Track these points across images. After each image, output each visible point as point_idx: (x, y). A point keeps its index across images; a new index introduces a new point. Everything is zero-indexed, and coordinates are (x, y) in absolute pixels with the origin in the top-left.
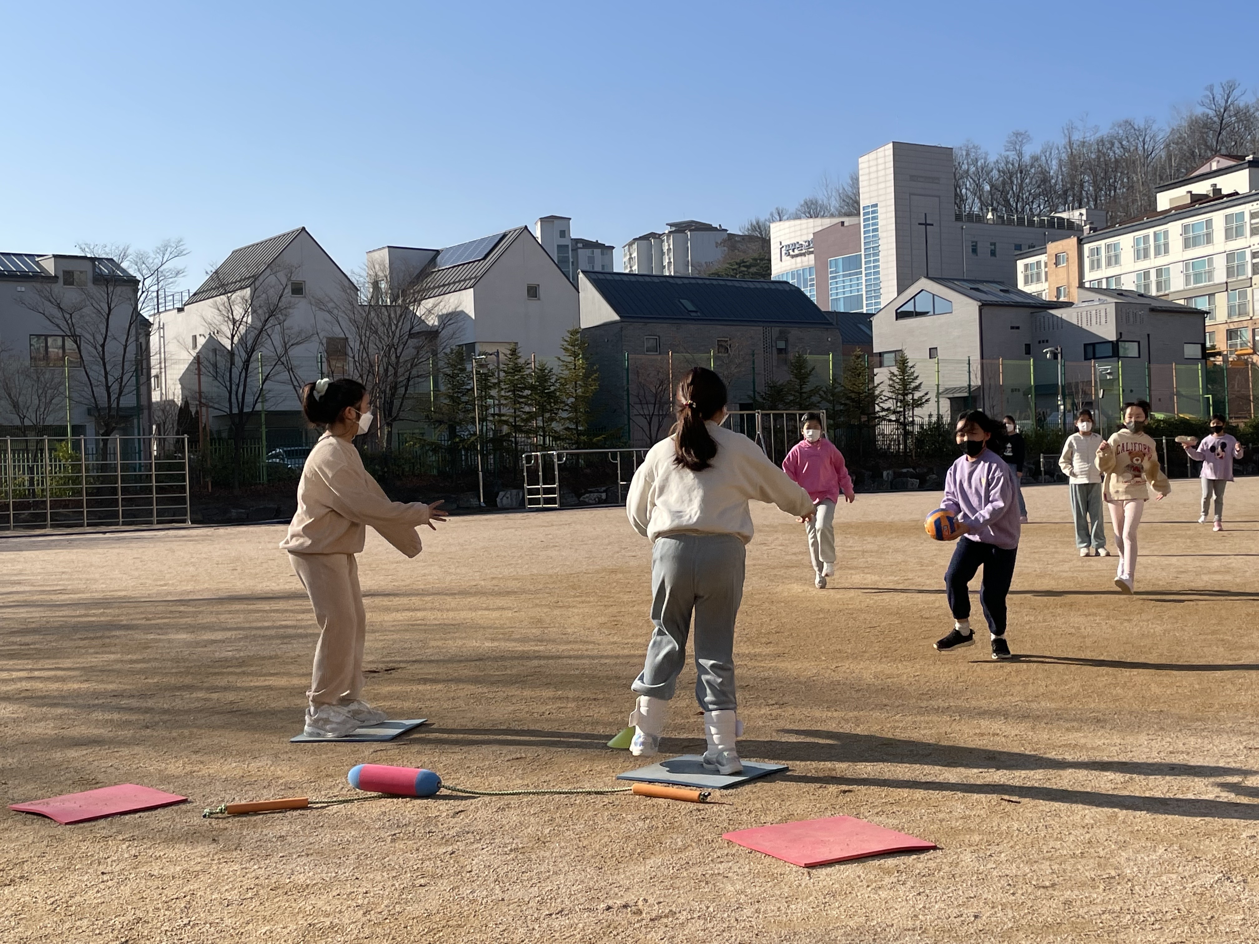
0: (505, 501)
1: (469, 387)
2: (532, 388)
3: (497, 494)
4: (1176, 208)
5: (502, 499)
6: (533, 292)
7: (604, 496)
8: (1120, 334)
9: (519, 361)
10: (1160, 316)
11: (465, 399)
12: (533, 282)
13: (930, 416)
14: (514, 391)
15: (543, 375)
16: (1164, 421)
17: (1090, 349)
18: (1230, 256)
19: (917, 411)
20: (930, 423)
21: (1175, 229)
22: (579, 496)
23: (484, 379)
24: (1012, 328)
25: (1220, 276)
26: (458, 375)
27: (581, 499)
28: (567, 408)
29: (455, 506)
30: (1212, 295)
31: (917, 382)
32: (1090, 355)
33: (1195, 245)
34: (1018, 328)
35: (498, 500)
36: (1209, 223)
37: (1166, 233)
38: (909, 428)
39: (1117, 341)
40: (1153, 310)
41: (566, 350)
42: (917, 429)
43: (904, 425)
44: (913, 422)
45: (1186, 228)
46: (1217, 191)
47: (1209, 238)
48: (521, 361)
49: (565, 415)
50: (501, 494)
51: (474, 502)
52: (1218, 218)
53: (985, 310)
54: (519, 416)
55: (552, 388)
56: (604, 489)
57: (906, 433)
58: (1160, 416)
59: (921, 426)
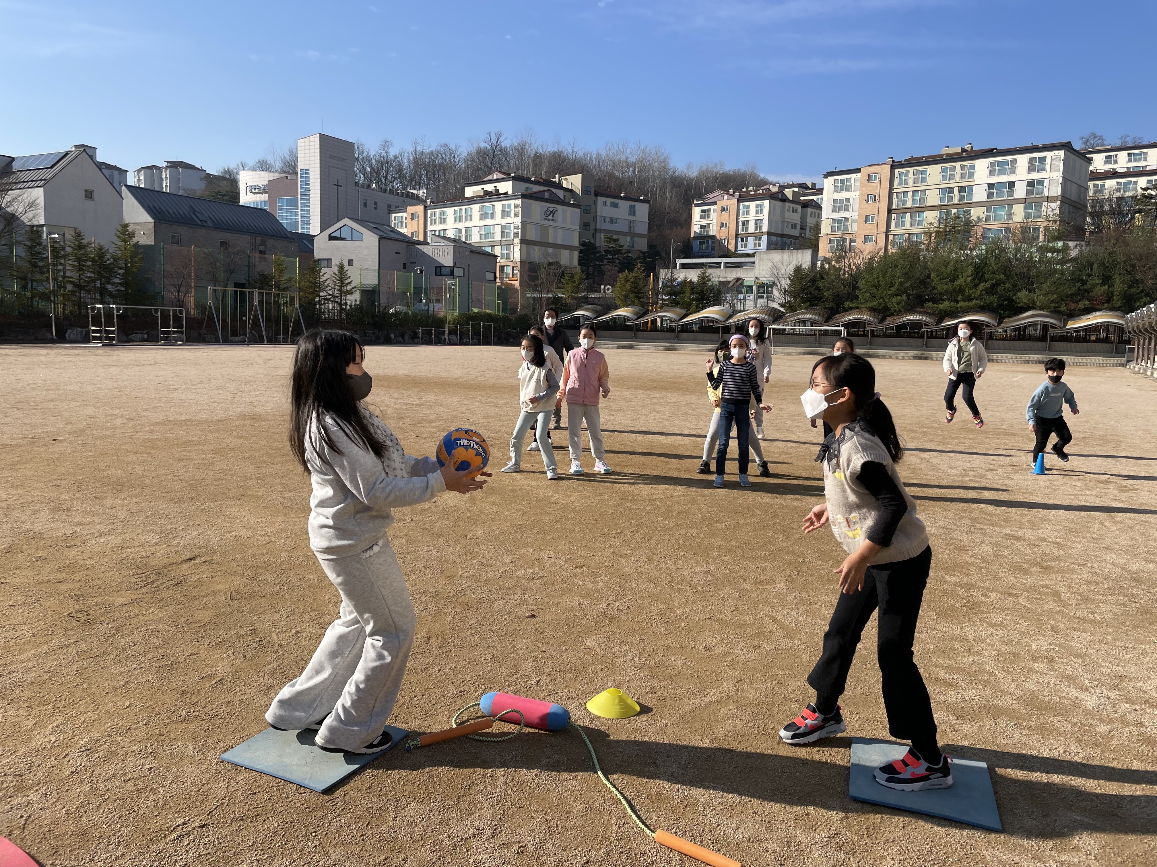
0: (72, 336)
1: (44, 256)
2: (93, 261)
3: (66, 331)
4: (477, 197)
5: (69, 334)
6: (89, 195)
7: (146, 336)
8: (455, 263)
9: (83, 241)
10: (476, 255)
11: (41, 264)
12: (90, 187)
13: (356, 300)
14: (79, 262)
15: (101, 253)
16: (478, 313)
17: (439, 269)
18: (503, 226)
19: (349, 297)
20: (355, 305)
21: (476, 208)
22: (128, 336)
23: (55, 251)
24: (397, 253)
25: (498, 237)
26: (35, 247)
27: (129, 337)
28: (118, 276)
29: (33, 338)
30: (493, 246)
31: (349, 280)
32: (438, 273)
33: (486, 218)
34: (399, 253)
35: (67, 335)
36: (494, 207)
37: (471, 209)
38: (344, 307)
39: (454, 267)
40: (472, 252)
41: (119, 237)
42: (348, 307)
43: (340, 304)
44: (346, 304)
45: (481, 208)
46: (497, 190)
47: (493, 216)
48: (84, 242)
49: (117, 281)
50: (69, 331)
51: (48, 335)
52: (498, 205)
53: (382, 241)
54: (82, 279)
55: (108, 262)
56: (145, 332)
57: (341, 309)
58: (476, 310)
59: (350, 306)
